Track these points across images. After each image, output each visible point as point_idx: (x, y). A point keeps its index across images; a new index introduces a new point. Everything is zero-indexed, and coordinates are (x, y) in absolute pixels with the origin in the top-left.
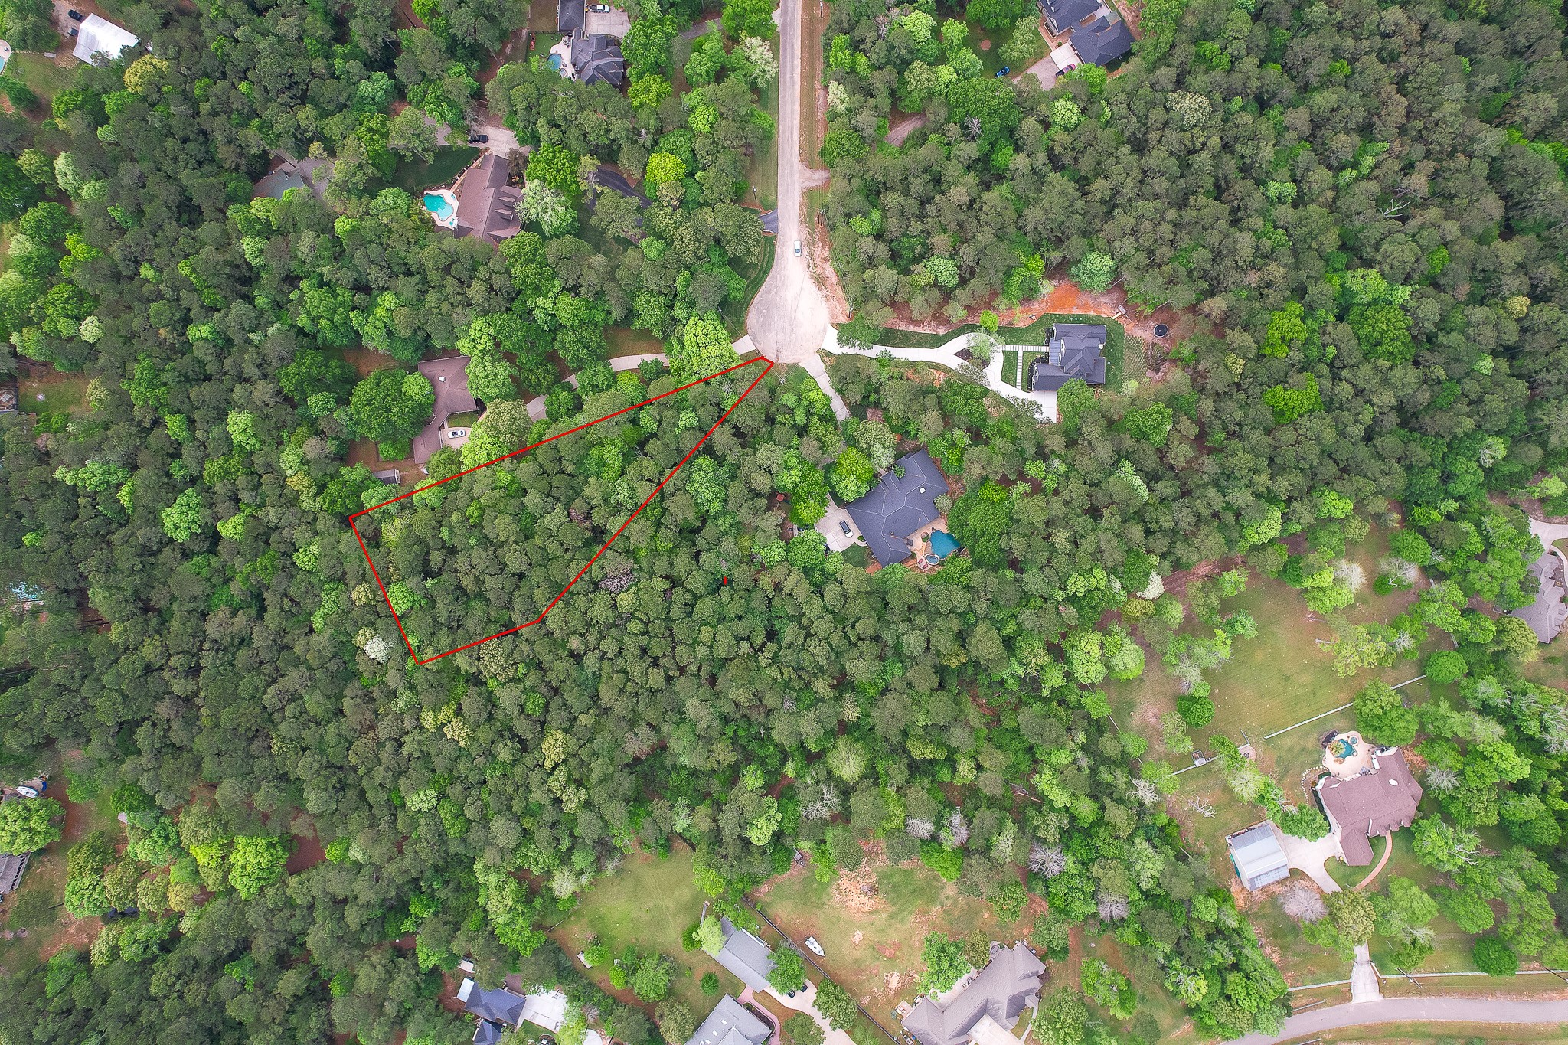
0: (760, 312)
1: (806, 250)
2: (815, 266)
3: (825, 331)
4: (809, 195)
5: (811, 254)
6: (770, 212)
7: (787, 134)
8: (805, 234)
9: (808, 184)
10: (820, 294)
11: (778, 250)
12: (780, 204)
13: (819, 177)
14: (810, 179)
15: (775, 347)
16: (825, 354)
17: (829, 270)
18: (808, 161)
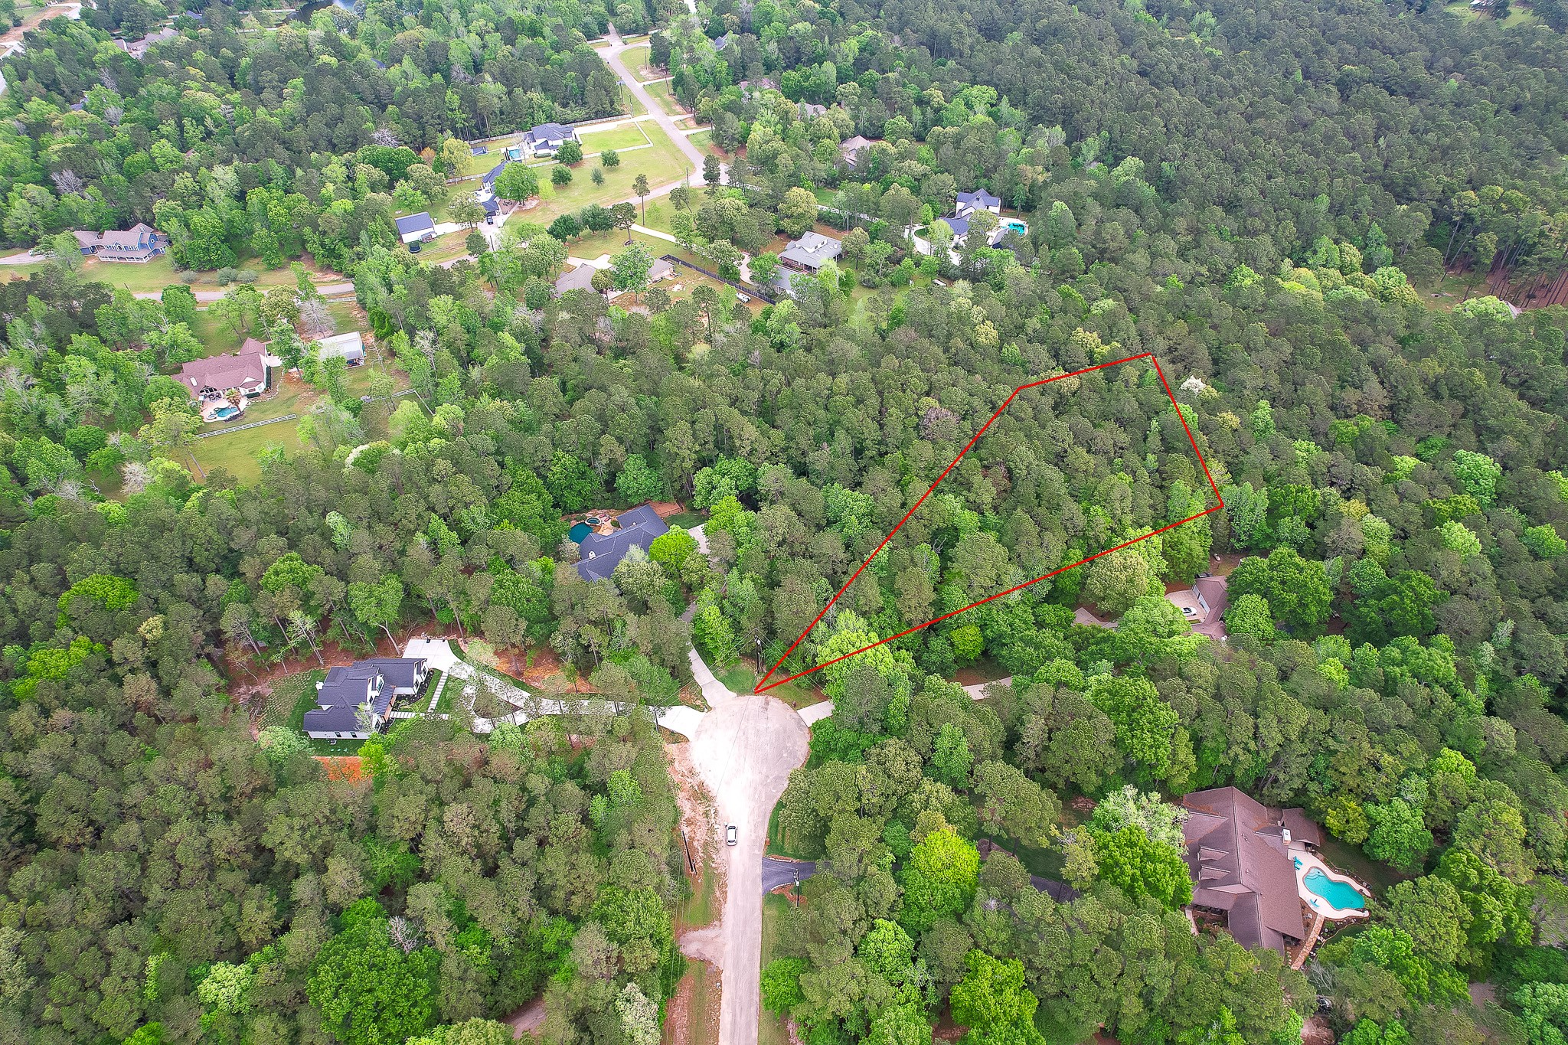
0: (792, 754)
1: (720, 835)
2: (706, 814)
3: (698, 733)
4: (711, 916)
5: (711, 830)
6: (775, 889)
7: (742, 1021)
8: (719, 858)
9: (709, 933)
10: (702, 777)
11: (763, 833)
12: (758, 901)
13: (693, 945)
14: (705, 942)
15: (770, 714)
16: (703, 707)
17: (686, 807)
18: (708, 974)
